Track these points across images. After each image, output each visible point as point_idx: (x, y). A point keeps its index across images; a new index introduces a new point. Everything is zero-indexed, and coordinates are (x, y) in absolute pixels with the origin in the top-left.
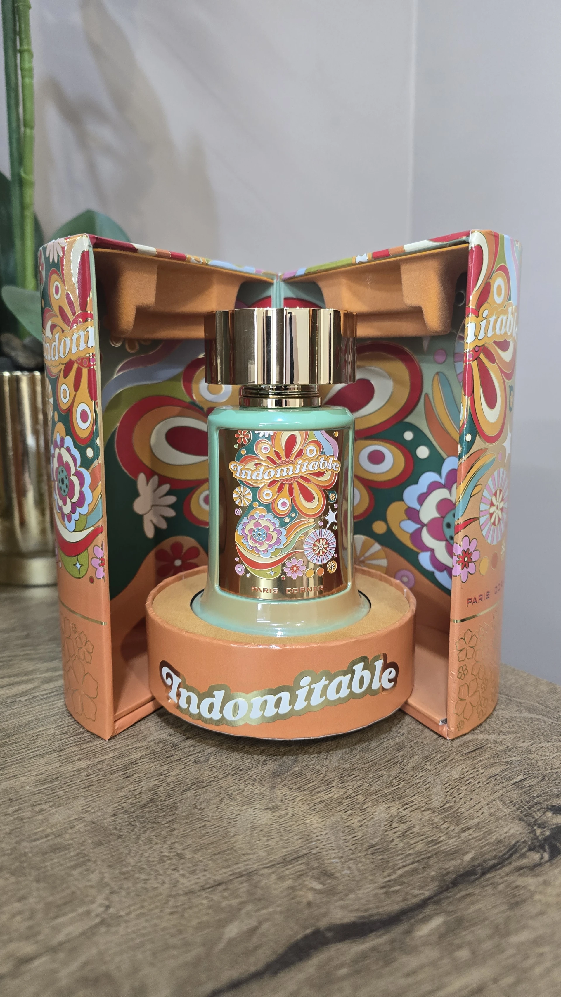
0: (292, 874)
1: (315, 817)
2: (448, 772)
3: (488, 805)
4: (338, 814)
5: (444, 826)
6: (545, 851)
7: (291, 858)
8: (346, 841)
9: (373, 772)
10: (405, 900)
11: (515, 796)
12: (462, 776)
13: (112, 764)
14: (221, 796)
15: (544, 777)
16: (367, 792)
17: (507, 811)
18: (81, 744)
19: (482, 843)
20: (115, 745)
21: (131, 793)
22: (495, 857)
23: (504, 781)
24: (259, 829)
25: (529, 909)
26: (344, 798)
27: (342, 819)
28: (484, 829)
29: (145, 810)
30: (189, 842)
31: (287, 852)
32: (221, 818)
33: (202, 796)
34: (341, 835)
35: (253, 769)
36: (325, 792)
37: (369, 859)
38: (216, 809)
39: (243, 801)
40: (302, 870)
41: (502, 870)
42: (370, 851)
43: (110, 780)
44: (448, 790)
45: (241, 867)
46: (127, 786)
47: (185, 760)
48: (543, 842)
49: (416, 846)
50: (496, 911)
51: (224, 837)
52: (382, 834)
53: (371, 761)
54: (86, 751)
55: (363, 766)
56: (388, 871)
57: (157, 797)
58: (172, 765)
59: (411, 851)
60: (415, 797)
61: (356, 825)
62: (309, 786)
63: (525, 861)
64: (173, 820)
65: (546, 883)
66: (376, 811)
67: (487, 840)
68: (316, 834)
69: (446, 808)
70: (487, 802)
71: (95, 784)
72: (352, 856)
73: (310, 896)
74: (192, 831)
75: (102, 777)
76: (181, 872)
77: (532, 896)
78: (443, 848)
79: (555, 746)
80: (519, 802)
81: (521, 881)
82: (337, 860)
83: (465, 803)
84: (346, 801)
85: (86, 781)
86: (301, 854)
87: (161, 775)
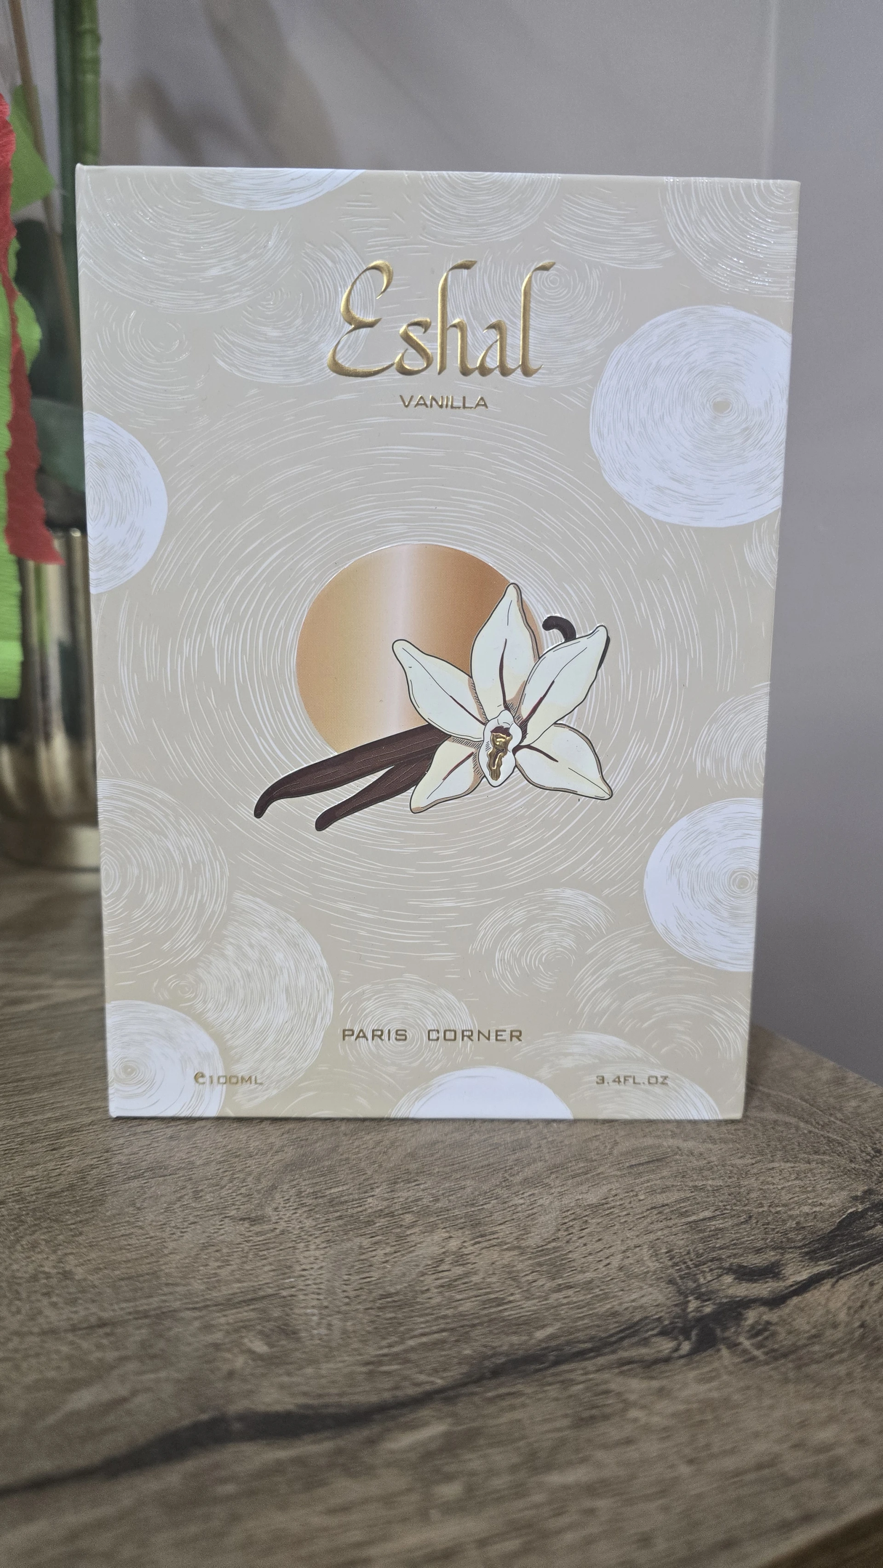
0: (228, 1324)
1: (316, 1240)
2: (581, 1194)
3: (624, 1252)
4: (358, 1240)
5: (530, 1278)
6: (688, 1338)
7: (240, 1299)
9: (451, 1181)
10: (396, 1388)
11: (682, 1242)
12: (603, 1201)
13: (43, 1128)
14: (183, 1192)
15: (750, 1217)
16: (424, 1210)
17: (653, 1265)
18: (12, 1095)
19: (582, 1313)
20: (62, 1102)
21: (46, 1173)
22: (592, 1339)
23: (673, 1217)
24: (215, 1248)
25: (612, 1431)
26: (380, 1216)
27: (361, 1247)
28: (597, 1290)
29: (52, 1200)
30: (93, 1255)
31: (239, 1288)
32: (164, 1224)
33: (153, 1189)
34: (344, 1273)
35: (257, 1157)
36: (354, 1202)
37: (369, 1315)
38: (163, 1210)
39: (212, 1203)
40: (249, 1320)
41: (593, 1361)
42: (379, 1303)
43: (26, 1151)
44: (566, 1220)
45: (155, 1301)
46: (45, 1163)
48: (693, 1323)
49: (461, 1304)
50: (547, 1426)
51: (152, 1255)
52: (414, 1279)
53: (458, 1164)
54: (14, 1105)
56: (394, 1339)
57: (81, 1183)
59: (449, 1312)
60: (501, 1227)
61: (376, 1260)
62: (333, 1191)
63: (643, 1351)
64: (86, 1220)
65: (661, 1392)
66: (422, 1242)
67: (595, 1308)
68: (304, 1267)
69: (547, 1249)
70: (623, 1248)
72: (344, 1308)
73: (240, 1362)
74: (106, 1239)
75: (16, 1145)
76: (54, 1299)
77: (625, 1410)
78: (506, 1314)
79: (796, 1169)
80: (683, 1254)
81: (616, 1383)
82: (316, 1311)
83: (585, 1245)
84: (383, 1220)
86: (261, 1293)
87: (107, 1152)
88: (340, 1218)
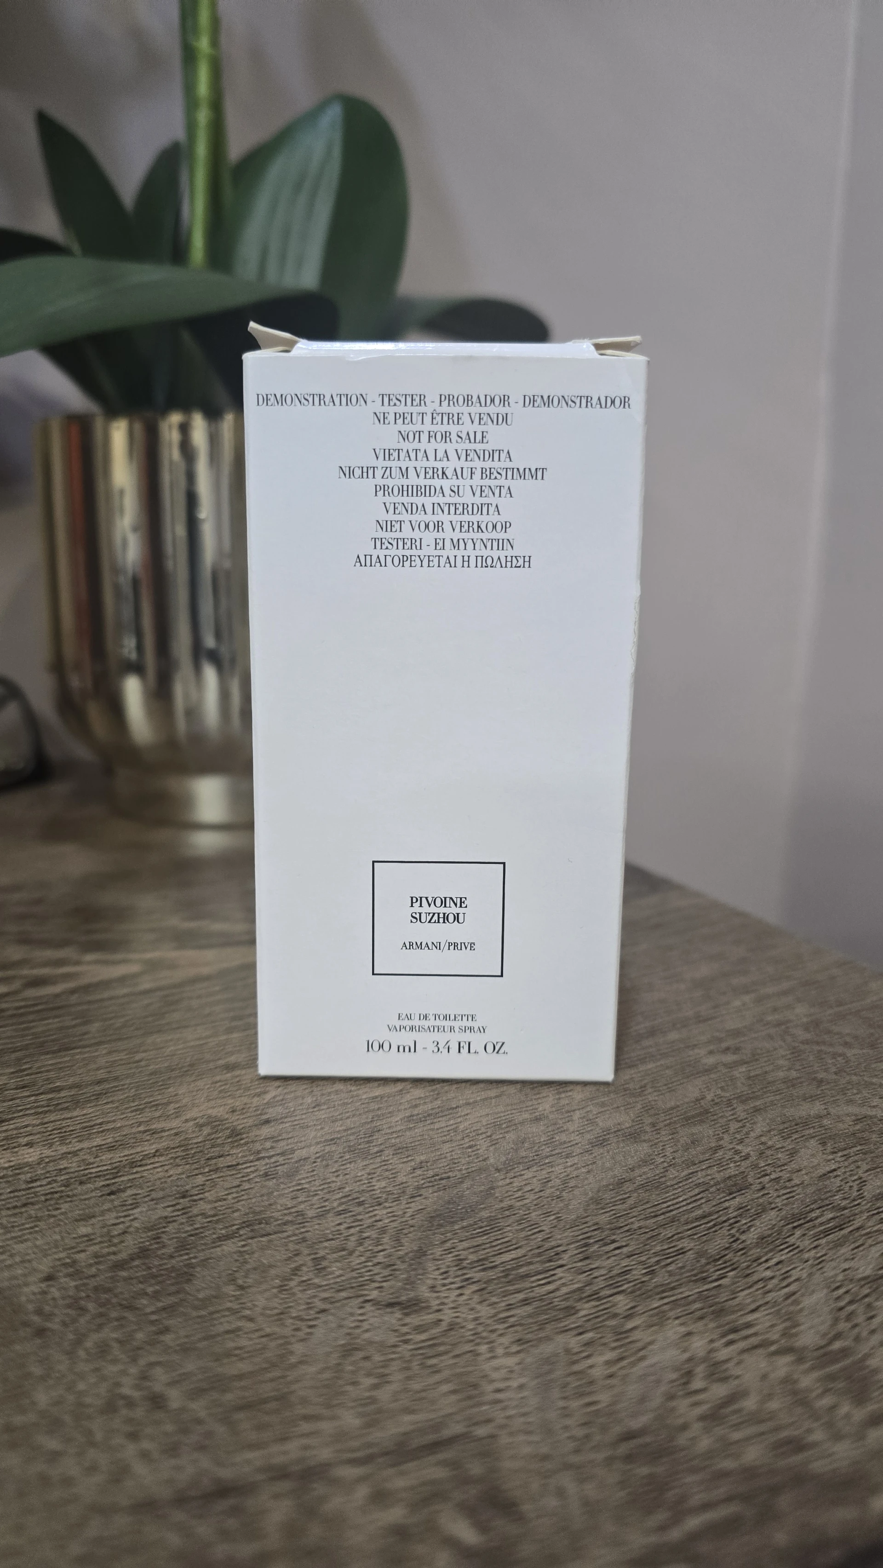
0: (409, 1489)
1: (503, 1340)
2: (846, 1260)
4: (561, 1339)
5: (825, 1402)
7: (418, 1443)
8: (566, 1413)
9: (662, 1242)
13: (92, 1160)
14: (299, 1260)
16: (639, 1289)
18: (46, 1112)
20: (114, 1121)
21: (105, 1230)
24: (361, 1354)
26: (581, 1299)
27: (568, 1351)
29: (119, 1274)
30: (190, 1366)
31: (412, 1424)
32: (282, 1313)
33: (256, 1255)
34: (557, 1396)
35: (387, 1205)
36: (539, 1277)
37: (615, 1472)
38: (275, 1291)
39: (343, 1278)
40: (439, 1482)
42: (623, 1449)
43: (74, 1195)
44: (842, 1304)
46: (103, 1213)
47: (246, 1168)
49: (741, 1451)
51: (274, 1365)
52: (661, 1407)
53: (663, 1214)
54: (50, 1127)
55: (642, 1223)
56: (662, 1516)
57: (156, 1246)
58: (214, 1176)
59: (728, 1464)
60: (756, 1315)
61: (597, 1373)
64: (172, 1306)
66: (654, 1342)
68: (496, 1385)
69: (832, 1352)
71: (38, 1202)
72: (573, 1458)
74: (204, 1339)
75: (61, 1186)
76: (146, 1445)
78: (814, 1466)
82: (531, 1465)
84: (587, 1306)
85: (24, 1193)
86: (447, 1433)
87: (184, 1197)
88: (526, 1302)
